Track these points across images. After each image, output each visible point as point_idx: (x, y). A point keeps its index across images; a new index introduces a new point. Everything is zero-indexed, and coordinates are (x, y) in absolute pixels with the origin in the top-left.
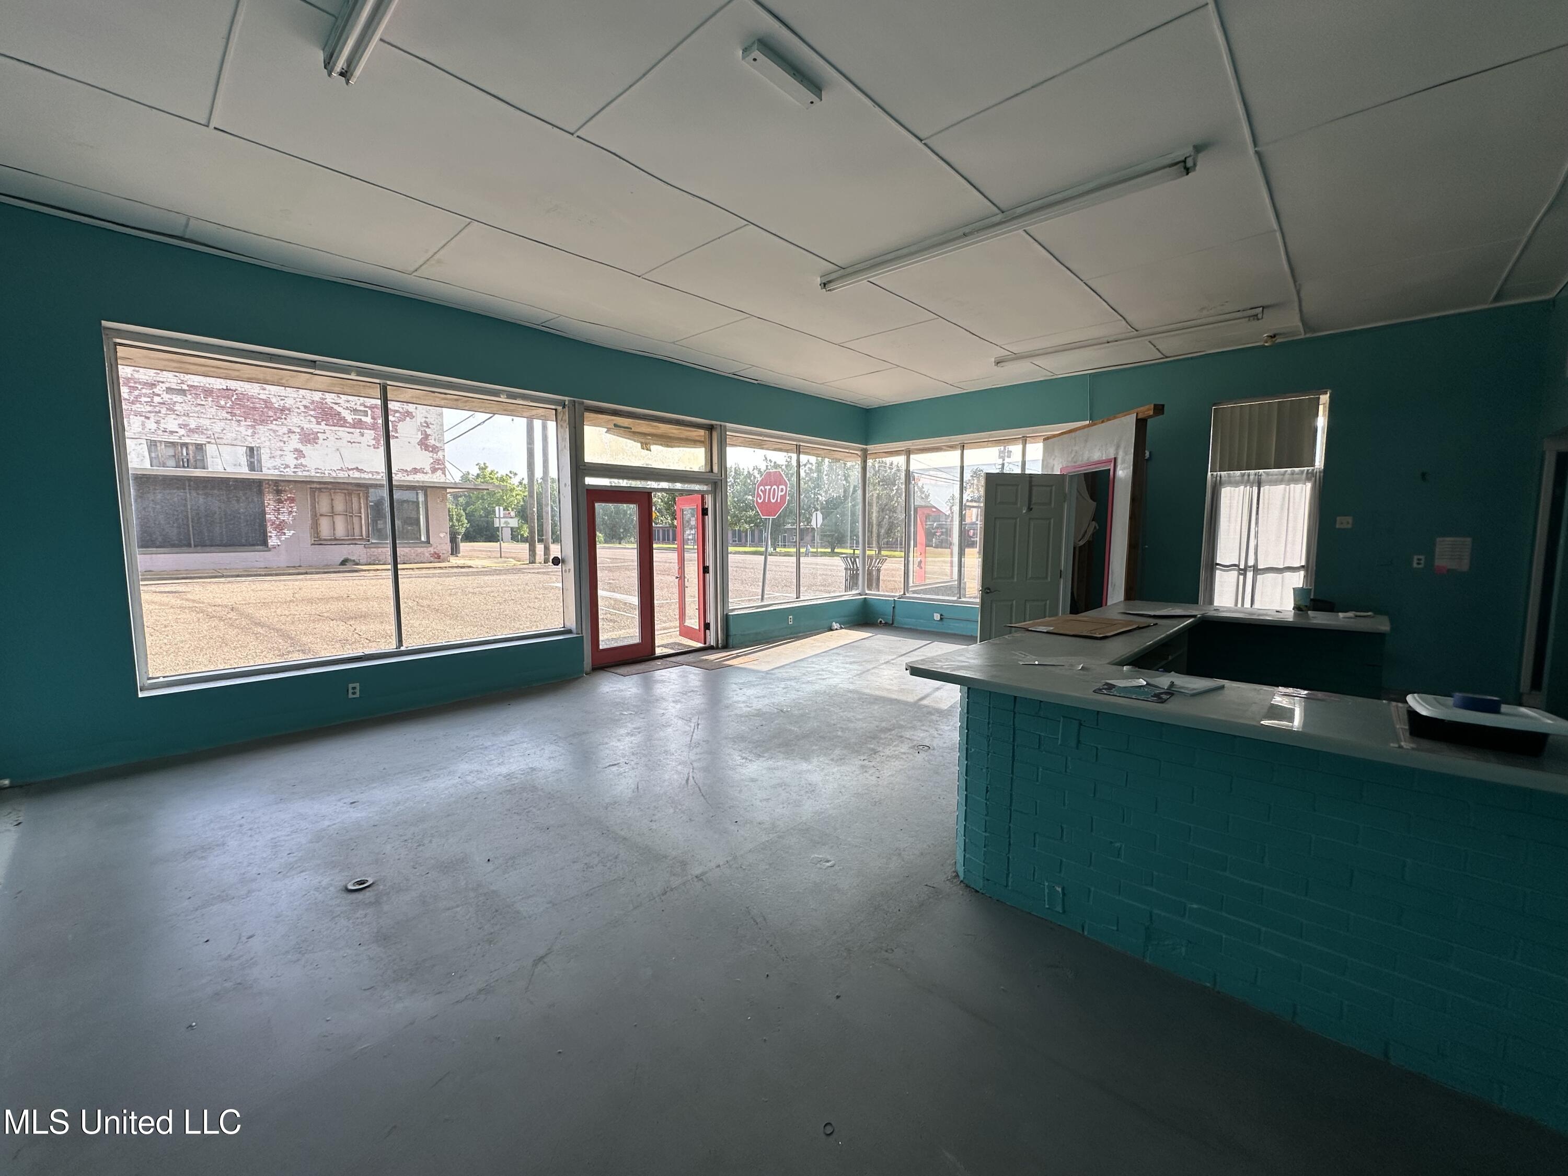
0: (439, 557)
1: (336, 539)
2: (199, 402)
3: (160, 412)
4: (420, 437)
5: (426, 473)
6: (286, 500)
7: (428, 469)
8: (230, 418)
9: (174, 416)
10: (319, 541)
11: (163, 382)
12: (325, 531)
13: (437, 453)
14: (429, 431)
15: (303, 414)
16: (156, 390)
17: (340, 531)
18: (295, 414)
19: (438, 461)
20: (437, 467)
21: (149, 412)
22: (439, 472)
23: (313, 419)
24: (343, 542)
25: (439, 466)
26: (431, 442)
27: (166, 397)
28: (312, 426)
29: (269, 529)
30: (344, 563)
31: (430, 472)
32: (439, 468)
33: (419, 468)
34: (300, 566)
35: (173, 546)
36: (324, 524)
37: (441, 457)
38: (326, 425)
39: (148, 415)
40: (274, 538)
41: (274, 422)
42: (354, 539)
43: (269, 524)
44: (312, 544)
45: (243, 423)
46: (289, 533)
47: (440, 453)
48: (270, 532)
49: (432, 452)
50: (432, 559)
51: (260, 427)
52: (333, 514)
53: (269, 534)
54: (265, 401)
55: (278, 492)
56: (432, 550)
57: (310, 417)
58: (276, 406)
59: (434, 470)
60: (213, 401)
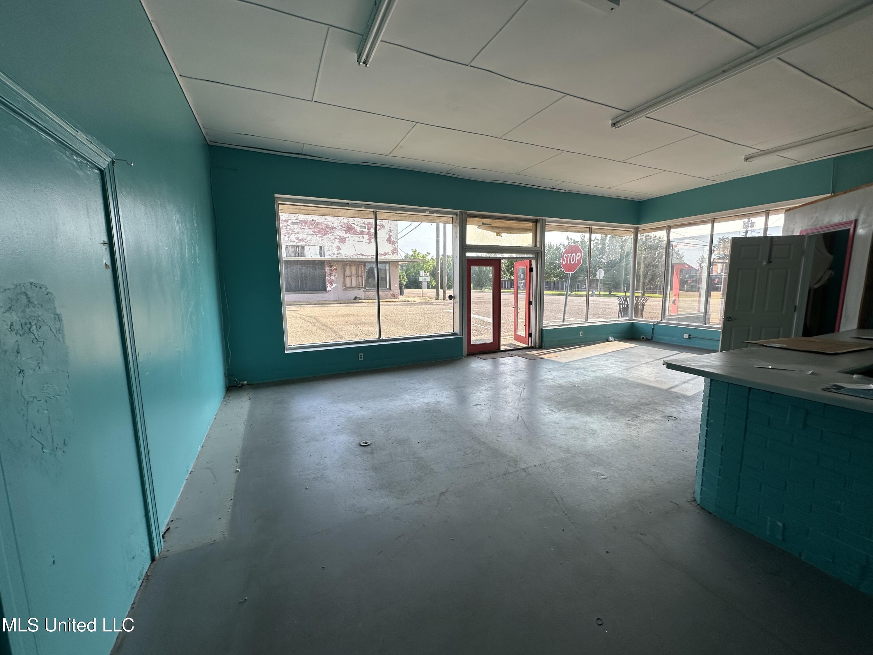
0: (395, 296)
1: (352, 288)
2: (302, 227)
3: (289, 233)
4: (387, 237)
5: (390, 255)
6: (333, 270)
7: (391, 253)
8: (313, 233)
9: (294, 234)
10: (345, 289)
11: (290, 220)
12: (348, 285)
13: (394, 245)
14: (391, 234)
15: (340, 230)
16: (288, 224)
17: (354, 284)
18: (337, 230)
19: (395, 249)
20: (394, 251)
21: (286, 233)
22: (396, 254)
23: (344, 232)
24: (355, 289)
25: (396, 251)
26: (392, 239)
27: (291, 226)
28: (344, 235)
29: (327, 283)
30: (355, 298)
31: (391, 254)
32: (395, 252)
33: (387, 252)
34: (338, 300)
35: (293, 291)
36: (348, 280)
37: (396, 247)
38: (349, 234)
39: (285, 234)
40: (329, 287)
41: (330, 234)
42: (360, 288)
43: (327, 281)
44: (343, 290)
45: (318, 236)
46: (334, 285)
47: (396, 245)
48: (328, 285)
49: (392, 244)
50: (391, 297)
51: (324, 237)
52: (351, 276)
53: (327, 285)
54: (326, 224)
55: (331, 266)
56: (392, 293)
57: (343, 231)
58: (330, 227)
59: (393, 253)
60: (307, 226)
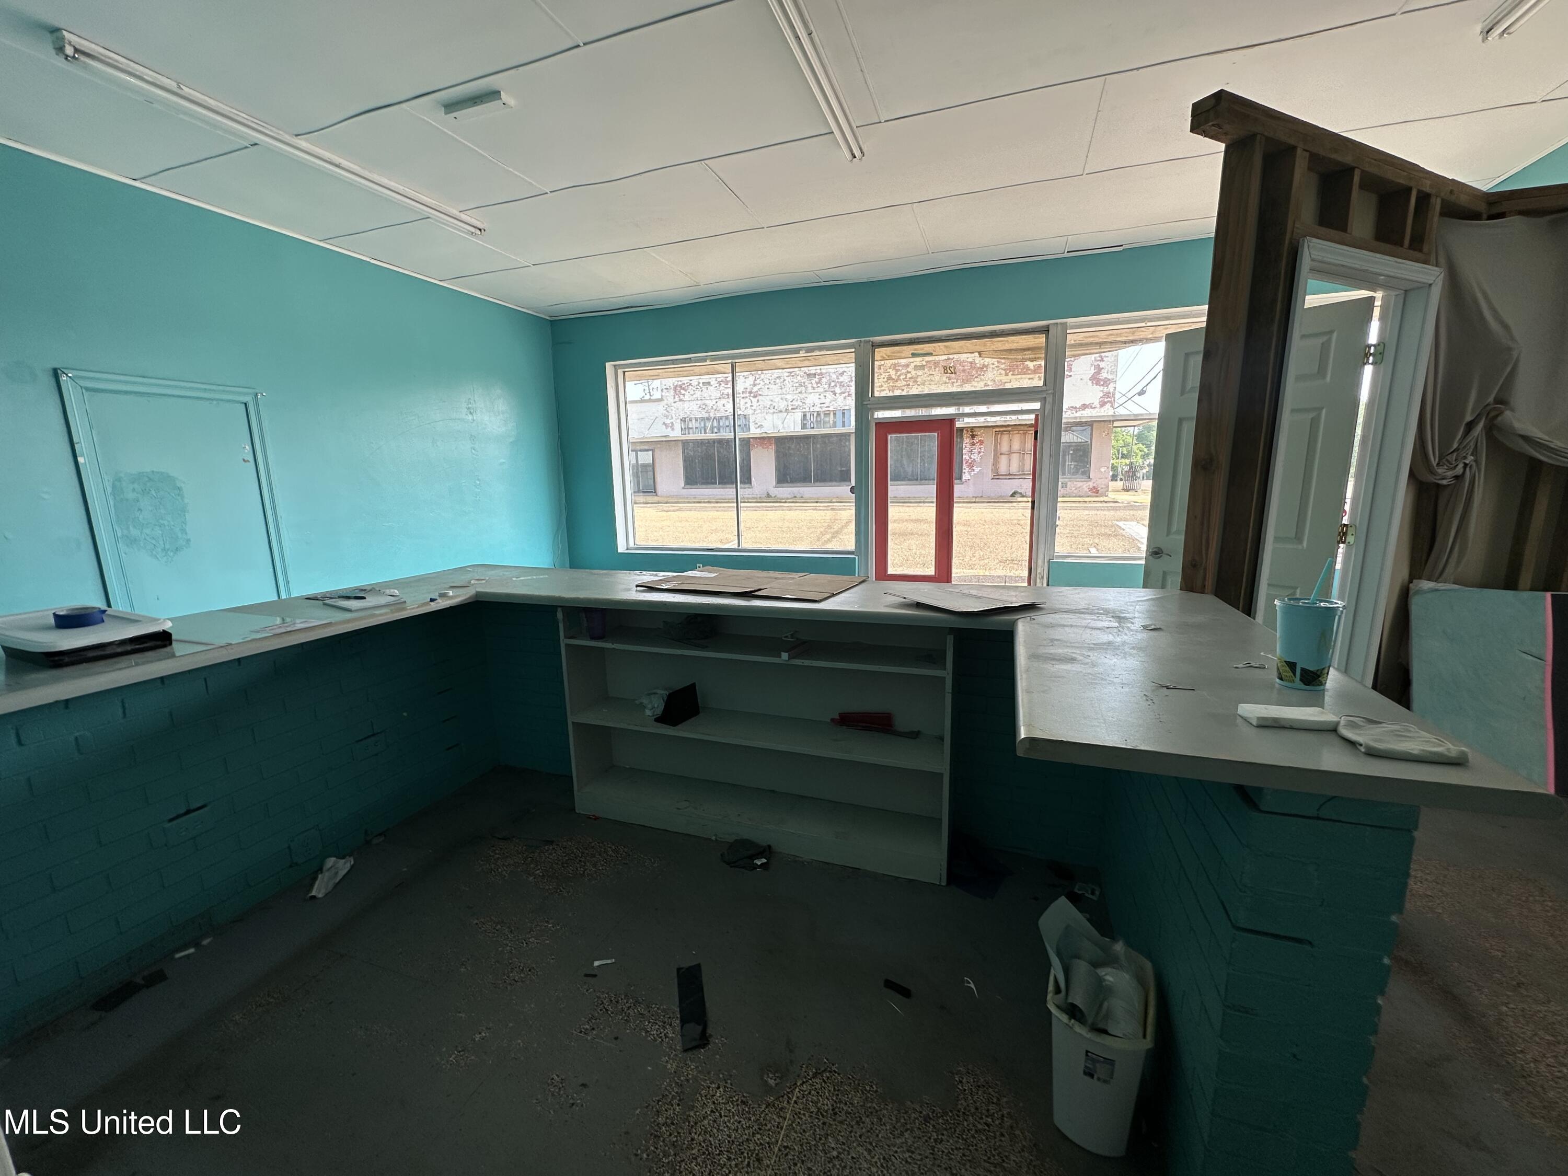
0: (1097, 492)
1: (1010, 474)
4: (1093, 371)
5: (1095, 408)
6: (977, 443)
7: (1097, 403)
10: (997, 476)
12: (1003, 469)
13: (1107, 386)
14: (1102, 365)
15: (996, 369)
17: (1014, 469)
18: (991, 369)
19: (1107, 395)
20: (1106, 400)
22: (1108, 405)
23: (1003, 372)
24: (1016, 477)
25: (1109, 399)
26: (1104, 375)
29: (964, 466)
30: (1013, 495)
31: (1098, 406)
33: (1087, 404)
34: (981, 497)
36: (1003, 460)
37: (1111, 390)
38: (1012, 375)
40: (967, 474)
41: (976, 379)
42: (1024, 474)
43: (964, 462)
44: (993, 479)
46: (977, 470)
47: (1111, 386)
48: (965, 469)
49: (1103, 385)
50: (1090, 493)
52: (1010, 453)
54: (971, 363)
55: (973, 436)
56: (1091, 484)
57: (1001, 370)
58: (978, 365)
59: (1103, 404)
60: (939, 370)
